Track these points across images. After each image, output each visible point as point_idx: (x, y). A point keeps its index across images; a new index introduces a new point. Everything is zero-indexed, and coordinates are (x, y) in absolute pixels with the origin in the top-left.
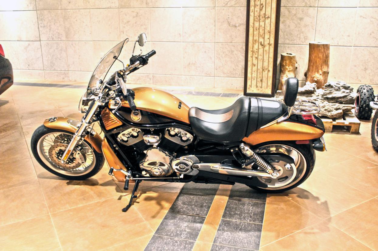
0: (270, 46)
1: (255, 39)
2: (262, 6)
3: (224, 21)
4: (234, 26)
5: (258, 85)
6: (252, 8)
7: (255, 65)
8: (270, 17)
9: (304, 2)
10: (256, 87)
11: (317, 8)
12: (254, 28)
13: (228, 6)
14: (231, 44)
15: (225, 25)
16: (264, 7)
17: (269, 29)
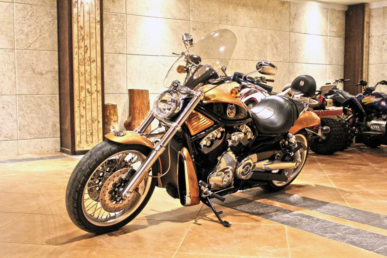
0: (98, 94)
1: (81, 85)
2: (86, 48)
3: (26, 68)
4: (40, 73)
5: (88, 139)
6: (75, 50)
7: (83, 117)
8: (95, 60)
9: (114, 48)
10: (86, 143)
11: (126, 55)
12: (80, 72)
13: (31, 49)
14: (38, 95)
15: (29, 73)
16: (89, 49)
17: (95, 74)
